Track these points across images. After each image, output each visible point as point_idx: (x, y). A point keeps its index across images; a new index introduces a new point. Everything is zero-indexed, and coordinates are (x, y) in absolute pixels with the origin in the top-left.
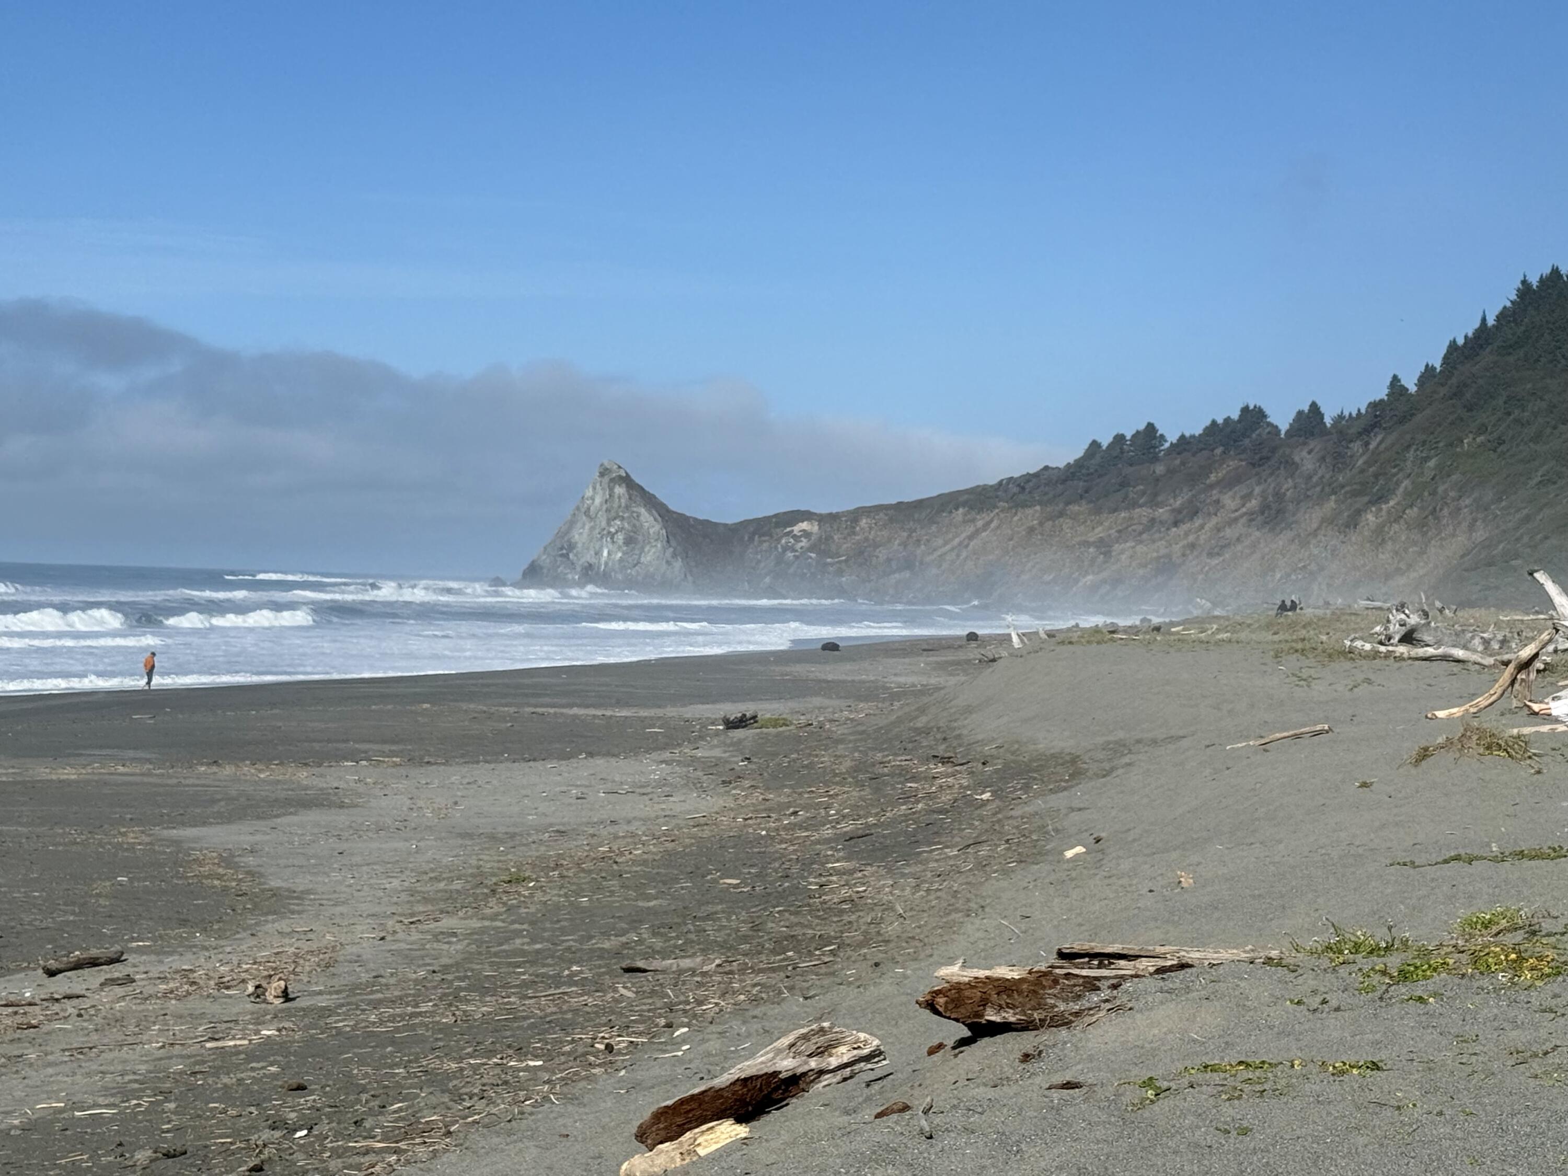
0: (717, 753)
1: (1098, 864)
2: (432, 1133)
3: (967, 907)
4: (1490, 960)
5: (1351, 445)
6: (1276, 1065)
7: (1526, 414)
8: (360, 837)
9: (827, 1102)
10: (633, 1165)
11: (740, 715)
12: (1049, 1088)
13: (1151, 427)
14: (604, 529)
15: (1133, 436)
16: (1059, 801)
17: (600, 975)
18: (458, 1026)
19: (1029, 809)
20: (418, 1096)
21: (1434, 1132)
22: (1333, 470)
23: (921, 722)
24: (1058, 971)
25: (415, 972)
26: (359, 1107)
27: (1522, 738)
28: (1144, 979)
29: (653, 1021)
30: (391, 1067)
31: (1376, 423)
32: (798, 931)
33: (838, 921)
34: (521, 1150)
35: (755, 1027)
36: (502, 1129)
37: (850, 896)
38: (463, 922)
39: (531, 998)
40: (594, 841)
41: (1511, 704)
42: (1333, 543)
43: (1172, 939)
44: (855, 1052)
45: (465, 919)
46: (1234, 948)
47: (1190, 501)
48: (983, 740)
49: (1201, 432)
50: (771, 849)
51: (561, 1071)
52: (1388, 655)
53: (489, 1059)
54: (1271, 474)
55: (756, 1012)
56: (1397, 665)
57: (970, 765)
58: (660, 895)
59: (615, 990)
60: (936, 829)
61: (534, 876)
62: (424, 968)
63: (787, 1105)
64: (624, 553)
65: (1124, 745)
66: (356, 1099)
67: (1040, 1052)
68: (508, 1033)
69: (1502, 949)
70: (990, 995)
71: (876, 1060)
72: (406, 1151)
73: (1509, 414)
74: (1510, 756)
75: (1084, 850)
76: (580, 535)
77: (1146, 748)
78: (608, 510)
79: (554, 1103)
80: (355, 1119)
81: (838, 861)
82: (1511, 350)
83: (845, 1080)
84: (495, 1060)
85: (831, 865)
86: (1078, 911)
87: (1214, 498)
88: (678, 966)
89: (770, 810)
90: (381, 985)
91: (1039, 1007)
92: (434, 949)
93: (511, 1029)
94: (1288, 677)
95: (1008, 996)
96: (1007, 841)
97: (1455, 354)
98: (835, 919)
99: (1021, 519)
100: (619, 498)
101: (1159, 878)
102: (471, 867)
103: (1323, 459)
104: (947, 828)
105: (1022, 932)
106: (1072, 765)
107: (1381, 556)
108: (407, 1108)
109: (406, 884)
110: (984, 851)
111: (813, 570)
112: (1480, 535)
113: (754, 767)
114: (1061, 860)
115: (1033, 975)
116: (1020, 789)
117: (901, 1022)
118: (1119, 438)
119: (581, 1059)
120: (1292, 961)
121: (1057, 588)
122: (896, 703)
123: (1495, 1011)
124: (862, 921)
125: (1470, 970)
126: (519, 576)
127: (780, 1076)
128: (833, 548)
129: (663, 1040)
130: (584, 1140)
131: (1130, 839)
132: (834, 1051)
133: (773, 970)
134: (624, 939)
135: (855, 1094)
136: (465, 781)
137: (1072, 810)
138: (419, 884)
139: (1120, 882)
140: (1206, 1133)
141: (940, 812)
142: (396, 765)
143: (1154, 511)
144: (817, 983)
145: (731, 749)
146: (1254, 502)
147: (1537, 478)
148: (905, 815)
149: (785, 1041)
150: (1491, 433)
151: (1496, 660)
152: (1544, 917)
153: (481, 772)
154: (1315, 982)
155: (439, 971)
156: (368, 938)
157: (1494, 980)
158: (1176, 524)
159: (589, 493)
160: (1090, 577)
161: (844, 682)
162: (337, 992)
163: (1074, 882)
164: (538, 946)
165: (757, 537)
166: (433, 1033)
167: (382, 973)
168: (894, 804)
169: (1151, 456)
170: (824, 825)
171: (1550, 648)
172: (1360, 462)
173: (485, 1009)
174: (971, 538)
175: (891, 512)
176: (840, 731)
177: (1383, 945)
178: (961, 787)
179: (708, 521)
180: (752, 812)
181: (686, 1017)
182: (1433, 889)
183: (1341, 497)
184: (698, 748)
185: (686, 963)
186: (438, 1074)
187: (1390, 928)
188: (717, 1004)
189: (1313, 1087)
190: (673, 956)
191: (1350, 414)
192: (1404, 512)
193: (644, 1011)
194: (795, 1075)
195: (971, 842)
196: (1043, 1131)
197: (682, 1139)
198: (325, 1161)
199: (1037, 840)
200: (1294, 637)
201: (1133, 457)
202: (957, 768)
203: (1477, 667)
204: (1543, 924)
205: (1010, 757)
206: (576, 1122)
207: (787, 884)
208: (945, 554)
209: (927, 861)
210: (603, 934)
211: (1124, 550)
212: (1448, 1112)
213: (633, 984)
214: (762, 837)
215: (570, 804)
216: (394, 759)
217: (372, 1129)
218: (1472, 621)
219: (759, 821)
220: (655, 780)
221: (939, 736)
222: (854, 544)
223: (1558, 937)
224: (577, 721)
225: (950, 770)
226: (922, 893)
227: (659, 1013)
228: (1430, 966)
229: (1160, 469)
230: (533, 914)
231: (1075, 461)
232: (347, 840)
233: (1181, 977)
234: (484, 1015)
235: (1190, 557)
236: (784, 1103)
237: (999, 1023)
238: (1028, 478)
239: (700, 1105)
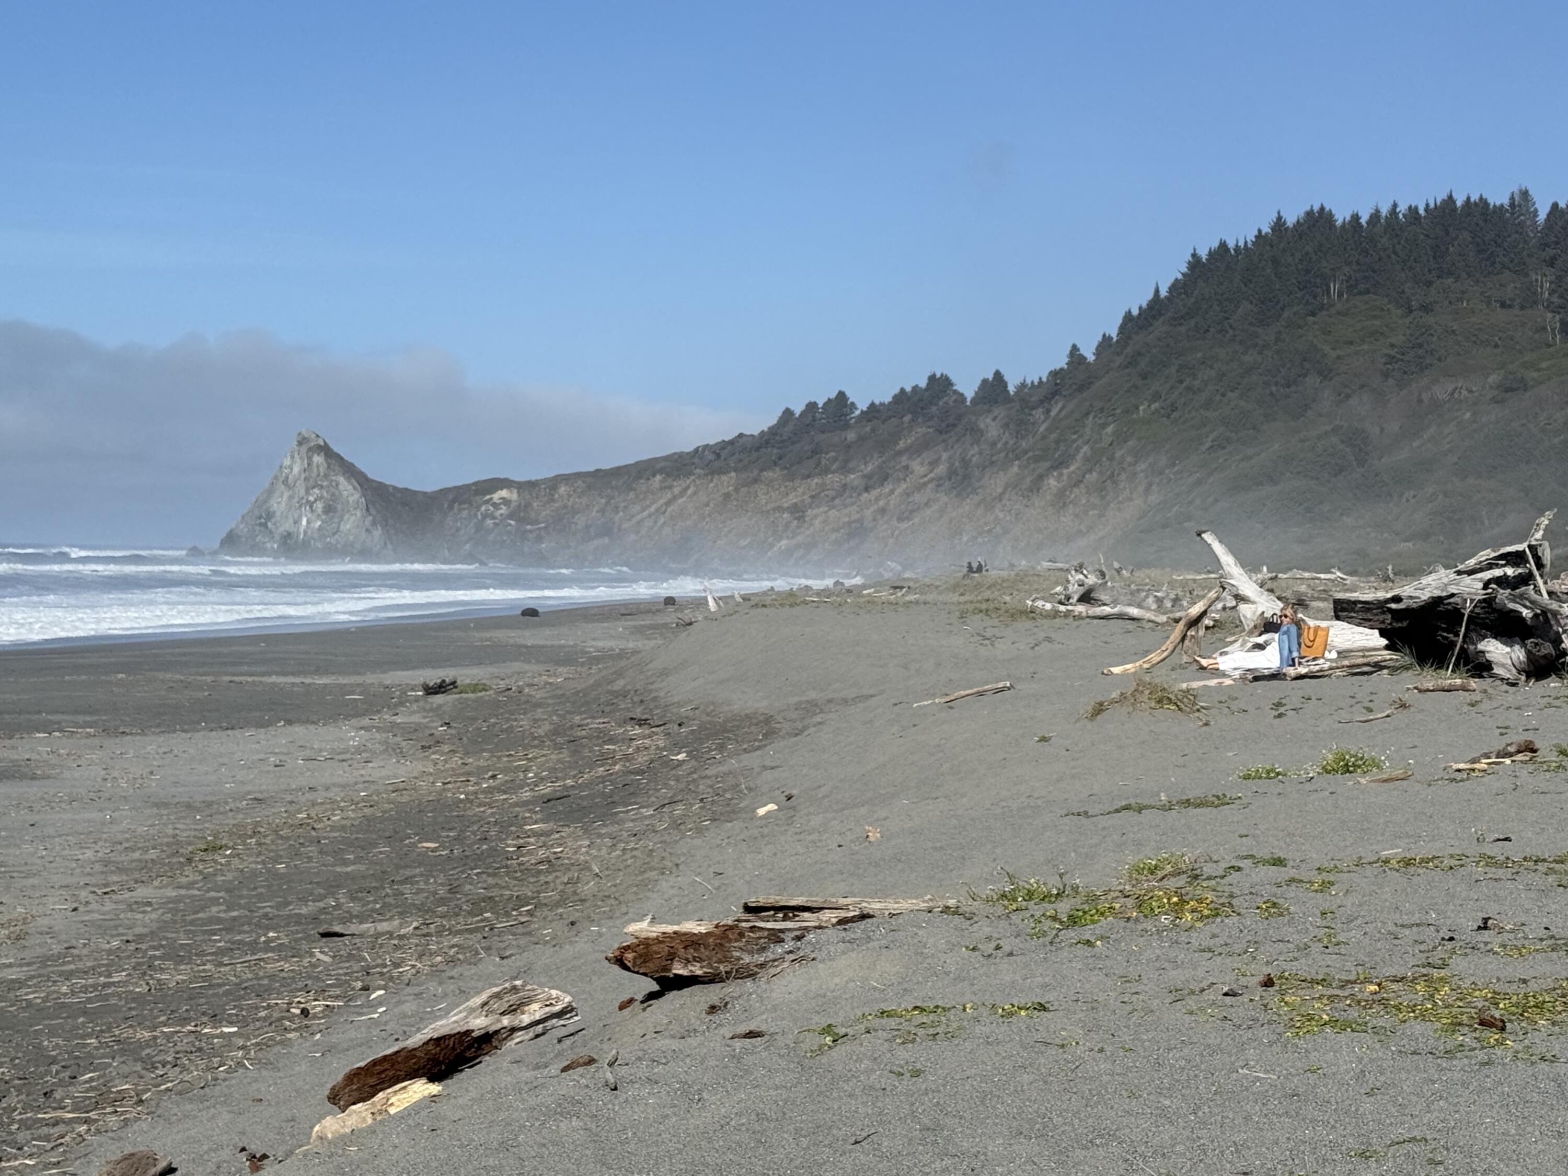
0: (416, 718)
1: (790, 820)
2: (124, 1102)
3: (661, 866)
4: (1154, 903)
5: (1034, 412)
6: (949, 1009)
7: (1197, 382)
8: (52, 808)
9: (518, 1059)
10: (325, 1127)
11: (439, 681)
12: (732, 1038)
13: (842, 395)
14: (303, 498)
15: (825, 404)
16: (752, 760)
17: (296, 940)
18: (151, 995)
19: (723, 768)
20: (110, 1065)
21: (1096, 1068)
22: (1017, 437)
23: (620, 684)
24: (744, 924)
25: (108, 943)
26: (49, 1078)
27: (1191, 692)
28: (826, 930)
29: (350, 985)
30: (83, 1037)
31: (1056, 391)
32: (495, 892)
33: (536, 882)
34: (213, 1117)
35: (452, 987)
36: (194, 1095)
37: (548, 857)
38: (158, 891)
39: (226, 965)
40: (291, 808)
41: (1181, 659)
42: (1016, 507)
43: (856, 891)
44: (547, 1009)
45: (160, 888)
46: (914, 898)
47: (880, 467)
48: (678, 703)
49: (890, 400)
50: (469, 813)
51: (256, 1037)
52: (1067, 614)
53: (183, 1026)
54: (958, 440)
55: (454, 973)
56: (1077, 623)
57: (667, 726)
58: (358, 860)
59: (312, 955)
60: (632, 790)
61: (231, 844)
62: (116, 938)
63: (480, 1062)
64: (323, 522)
65: (816, 705)
66: (46, 1071)
67: (726, 1004)
68: (203, 1001)
69: (1165, 893)
70: (677, 949)
71: (568, 1016)
72: (96, 1121)
73: (1181, 382)
74: (1180, 709)
75: (776, 807)
76: (279, 504)
77: (838, 707)
78: (305, 479)
79: (248, 1068)
80: (45, 1091)
81: (536, 823)
82: (1182, 321)
83: (537, 1036)
84: (189, 1028)
85: (529, 827)
86: (770, 867)
87: (904, 464)
88: (376, 929)
89: (469, 774)
90: (72, 956)
91: (725, 960)
92: (128, 919)
93: (206, 997)
94: (973, 636)
95: (695, 950)
96: (702, 800)
97: (1130, 325)
98: (532, 880)
99: (716, 486)
100: (318, 466)
101: (848, 833)
102: (168, 836)
103: (1006, 426)
104: (643, 789)
105: (716, 889)
106: (766, 724)
107: (1062, 519)
108: (99, 1077)
109: (100, 854)
110: (679, 810)
111: (512, 537)
112: (1154, 498)
113: (453, 731)
114: (754, 817)
115: (720, 929)
116: (715, 749)
117: (594, 978)
118: (812, 406)
119: (277, 1024)
120: (968, 909)
121: (752, 553)
122: (594, 667)
123: (1158, 951)
124: (558, 881)
125: (1135, 914)
126: (217, 545)
127: (473, 1034)
128: (533, 515)
129: (359, 1003)
130: (278, 1103)
131: (820, 796)
132: (526, 1008)
133: (471, 931)
134: (321, 904)
135: (548, 1050)
136: (161, 750)
137: (765, 768)
138: (113, 854)
139: (811, 838)
140: (881, 1076)
141: (637, 773)
142: (89, 736)
143: (846, 477)
144: (514, 943)
145: (431, 714)
146: (941, 467)
147: (1208, 444)
148: (601, 776)
149: (478, 1000)
150: (1165, 400)
151: (1169, 618)
152: (1206, 862)
153: (178, 742)
154: (989, 929)
155: (134, 941)
156: (60, 910)
157: (1157, 923)
158: (867, 489)
159: (287, 462)
160: (784, 543)
161: (543, 647)
162: (28, 964)
163: (767, 839)
164: (235, 914)
165: (456, 505)
166: (127, 1003)
167: (74, 943)
168: (592, 766)
169: (842, 423)
170: (522, 789)
171: (1220, 606)
172: (1042, 429)
173: (180, 977)
174: (668, 503)
175: (589, 480)
176: (539, 695)
177: (1055, 892)
178: (658, 748)
179: (406, 489)
180: (451, 776)
181: (383, 980)
182: (1105, 837)
183: (1025, 463)
184: (397, 714)
185: (384, 926)
186: (131, 1043)
187: (1061, 876)
188: (413, 966)
189: (983, 1028)
190: (371, 920)
191: (1032, 382)
192: (1084, 477)
193: (341, 975)
194: (488, 1033)
195: (667, 801)
196: (724, 1079)
197: (375, 1099)
198: (13, 1133)
199: (731, 799)
200: (979, 598)
201: (824, 424)
202: (654, 729)
203: (1151, 624)
204: (1204, 869)
205: (705, 718)
206: (270, 1086)
207: (485, 847)
208: (642, 520)
209: (623, 821)
210: (300, 899)
211: (818, 515)
212: (1109, 1049)
213: (331, 949)
214: (461, 801)
215: (268, 772)
216: (88, 730)
217: (62, 1100)
218: (1147, 581)
219: (458, 784)
220: (354, 746)
221: (636, 699)
222: (553, 511)
223: (1218, 880)
224: (276, 689)
225: (647, 732)
226: (618, 852)
227: (357, 977)
228: (1097, 911)
229: (851, 436)
230: (230, 882)
231: (769, 428)
232: (39, 811)
233: (863, 927)
234: (178, 983)
235: (881, 522)
236: (478, 1060)
237: (686, 977)
238: (724, 445)
239: (393, 1065)
